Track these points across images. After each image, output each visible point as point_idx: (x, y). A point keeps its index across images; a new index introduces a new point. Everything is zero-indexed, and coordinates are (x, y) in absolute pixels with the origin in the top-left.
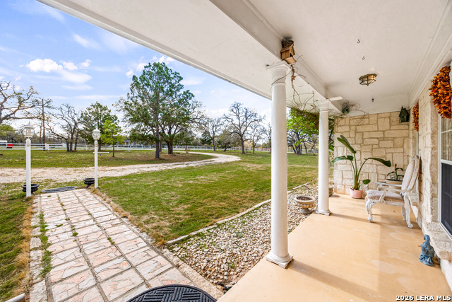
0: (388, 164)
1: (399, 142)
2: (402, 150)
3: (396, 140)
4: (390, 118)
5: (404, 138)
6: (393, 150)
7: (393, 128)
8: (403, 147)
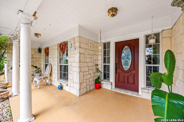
0: (36, 67)
1: (38, 59)
2: (38, 62)
3: (37, 59)
4: (35, 50)
5: (39, 58)
6: (36, 62)
7: (36, 54)
8: (39, 61)
